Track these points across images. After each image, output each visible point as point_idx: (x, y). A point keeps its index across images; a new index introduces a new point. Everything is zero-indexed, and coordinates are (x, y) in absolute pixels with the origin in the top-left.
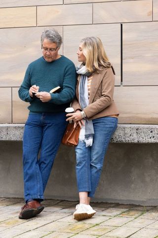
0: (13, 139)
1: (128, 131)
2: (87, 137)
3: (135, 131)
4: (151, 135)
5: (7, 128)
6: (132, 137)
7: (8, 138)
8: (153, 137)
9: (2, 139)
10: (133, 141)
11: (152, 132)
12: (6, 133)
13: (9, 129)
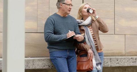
0: (38, 67)
1: (106, 60)
2: (97, 65)
3: (109, 60)
4: (117, 62)
5: (33, 61)
6: (108, 64)
7: (34, 67)
8: (118, 63)
9: (30, 68)
10: (108, 66)
11: (117, 60)
12: (32, 64)
13: (34, 61)
